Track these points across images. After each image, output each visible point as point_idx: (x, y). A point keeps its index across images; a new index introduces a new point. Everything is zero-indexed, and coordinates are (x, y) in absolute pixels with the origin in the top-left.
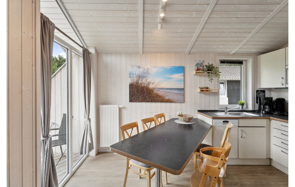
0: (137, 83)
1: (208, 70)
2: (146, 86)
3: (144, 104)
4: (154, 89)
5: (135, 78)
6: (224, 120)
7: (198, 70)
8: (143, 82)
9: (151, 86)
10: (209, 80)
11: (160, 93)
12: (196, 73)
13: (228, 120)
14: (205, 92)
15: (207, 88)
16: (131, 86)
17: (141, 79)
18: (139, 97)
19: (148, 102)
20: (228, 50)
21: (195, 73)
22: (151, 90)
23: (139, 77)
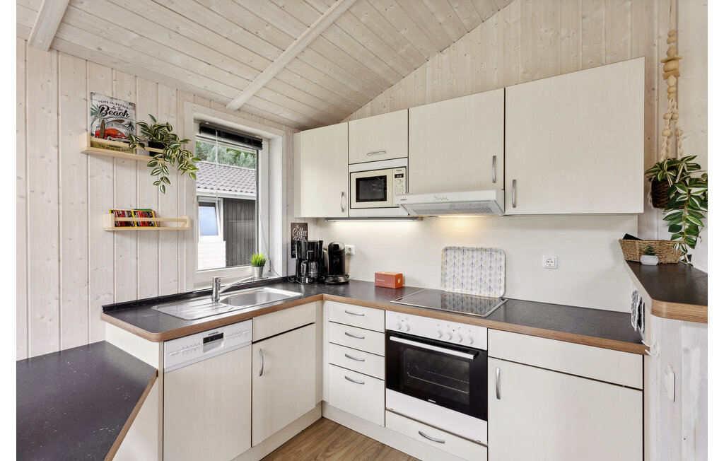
1: (151, 144)
6: (207, 334)
7: (104, 133)
10: (156, 183)
12: (92, 145)
13: (220, 331)
14: (136, 228)
15: (147, 213)
20: (222, 91)
21: (85, 144)
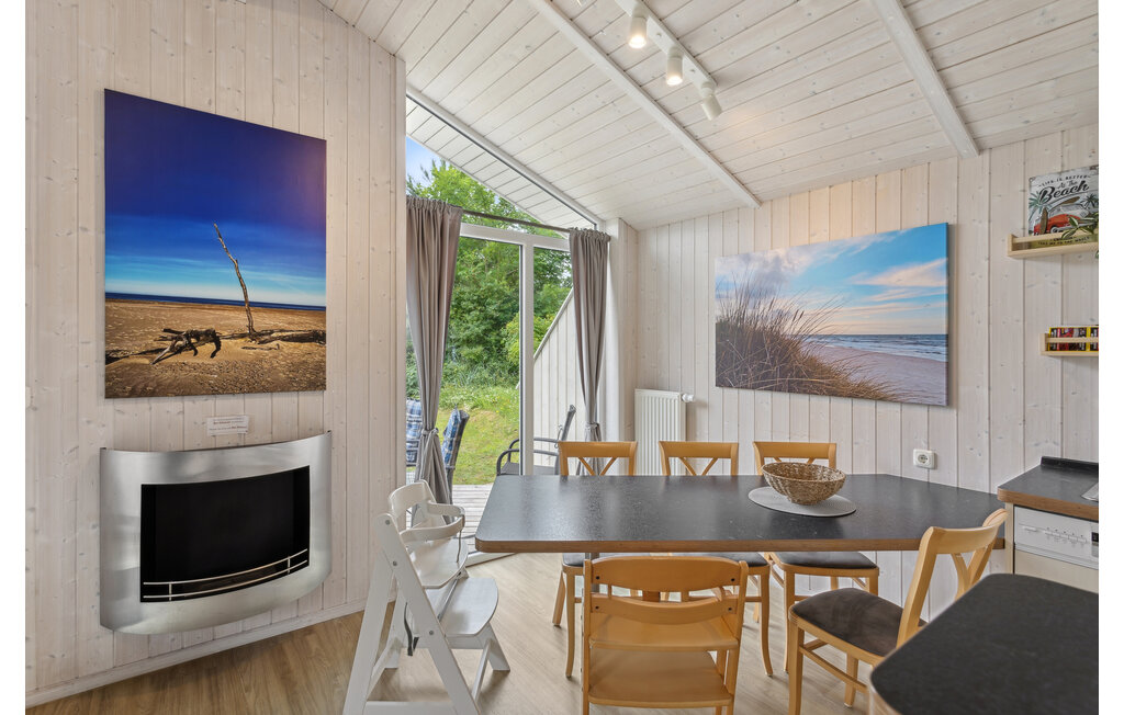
0: (740, 319)
2: (772, 328)
3: (764, 397)
4: (800, 338)
5: (734, 301)
8: (762, 312)
9: (789, 328)
11: (827, 356)
12: (1015, 246)
16: (723, 328)
17: (751, 301)
18: (746, 370)
19: (779, 389)
22: (790, 342)
23: (750, 294)
